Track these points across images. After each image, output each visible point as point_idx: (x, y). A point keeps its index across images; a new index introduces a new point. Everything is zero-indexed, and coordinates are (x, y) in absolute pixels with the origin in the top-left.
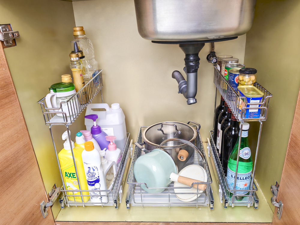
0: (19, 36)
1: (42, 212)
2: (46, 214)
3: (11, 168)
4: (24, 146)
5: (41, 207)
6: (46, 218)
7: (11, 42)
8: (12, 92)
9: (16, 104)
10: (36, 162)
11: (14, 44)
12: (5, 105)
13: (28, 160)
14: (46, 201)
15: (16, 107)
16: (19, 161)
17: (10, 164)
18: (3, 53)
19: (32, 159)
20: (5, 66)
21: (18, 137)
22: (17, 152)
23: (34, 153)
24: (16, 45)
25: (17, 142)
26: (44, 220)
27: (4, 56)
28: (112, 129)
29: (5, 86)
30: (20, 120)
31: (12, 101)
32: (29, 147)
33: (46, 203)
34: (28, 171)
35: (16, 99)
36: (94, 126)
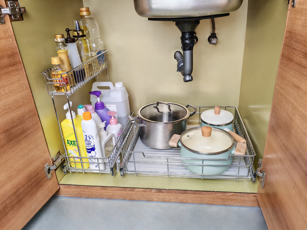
0: (25, 11)
1: (46, 173)
2: (49, 176)
3: (16, 129)
4: (29, 111)
5: (45, 169)
6: (50, 179)
7: (18, 17)
8: (19, 61)
9: (22, 72)
10: (41, 127)
11: (21, 19)
12: (12, 72)
13: (33, 124)
14: (50, 164)
15: (22, 75)
16: (24, 124)
17: (16, 125)
18: (10, 25)
19: (37, 124)
20: (12, 37)
21: (24, 102)
22: (23, 116)
23: (39, 119)
24: (23, 20)
25: (22, 107)
26: (48, 181)
27: (11, 28)
28: (115, 106)
29: (11, 55)
30: (26, 87)
31: (18, 69)
32: (35, 113)
33: (50, 166)
34: (33, 134)
35: (22, 68)
36: (97, 102)
